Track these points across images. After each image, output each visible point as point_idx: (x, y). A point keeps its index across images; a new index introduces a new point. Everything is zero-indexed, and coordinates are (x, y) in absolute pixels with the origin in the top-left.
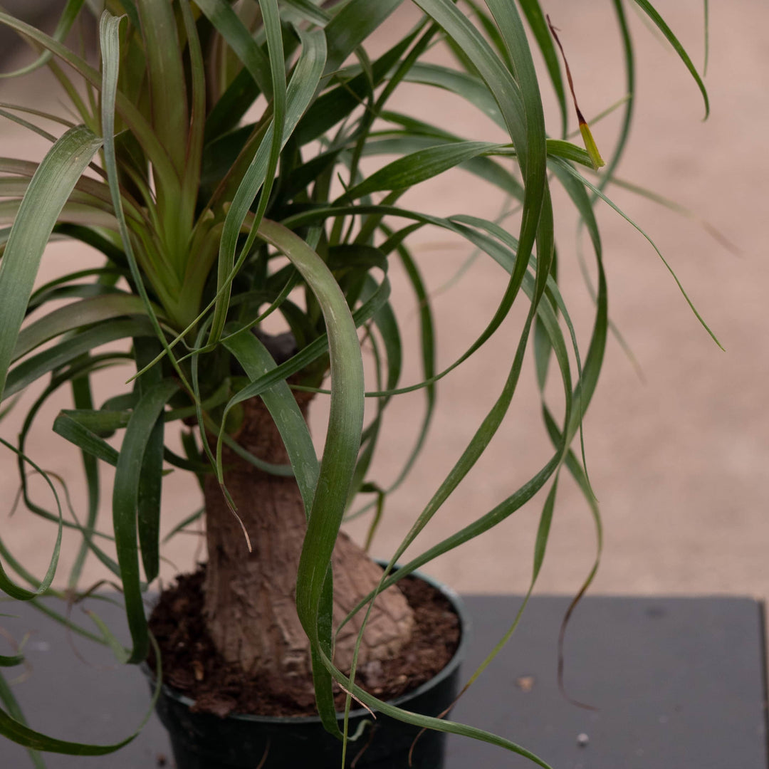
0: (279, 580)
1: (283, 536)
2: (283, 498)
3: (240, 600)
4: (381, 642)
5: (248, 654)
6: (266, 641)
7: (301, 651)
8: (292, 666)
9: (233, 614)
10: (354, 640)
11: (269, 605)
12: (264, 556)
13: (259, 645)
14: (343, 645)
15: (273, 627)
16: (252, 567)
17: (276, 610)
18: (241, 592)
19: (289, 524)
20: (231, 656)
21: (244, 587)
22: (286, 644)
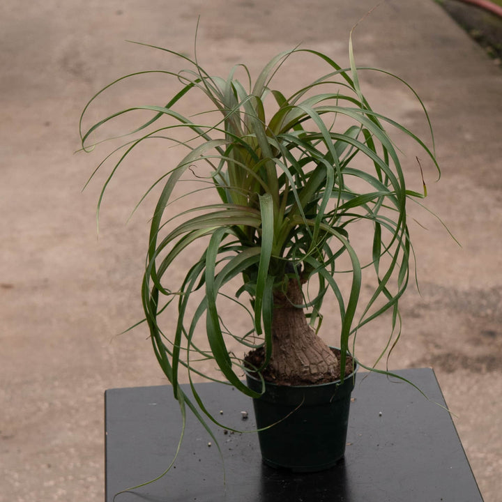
0: (297, 344)
1: (297, 330)
2: (297, 317)
3: (284, 352)
4: (332, 364)
5: (289, 370)
6: (295, 364)
7: (307, 367)
8: (305, 372)
9: (282, 357)
10: (324, 363)
11: (295, 353)
12: (291, 336)
13: (293, 366)
14: (320, 364)
15: (297, 360)
16: (287, 341)
17: (298, 354)
18: (284, 350)
19: (299, 325)
20: (282, 371)
21: (285, 348)
22: (302, 365)
